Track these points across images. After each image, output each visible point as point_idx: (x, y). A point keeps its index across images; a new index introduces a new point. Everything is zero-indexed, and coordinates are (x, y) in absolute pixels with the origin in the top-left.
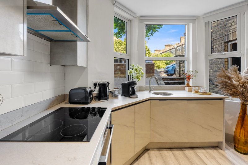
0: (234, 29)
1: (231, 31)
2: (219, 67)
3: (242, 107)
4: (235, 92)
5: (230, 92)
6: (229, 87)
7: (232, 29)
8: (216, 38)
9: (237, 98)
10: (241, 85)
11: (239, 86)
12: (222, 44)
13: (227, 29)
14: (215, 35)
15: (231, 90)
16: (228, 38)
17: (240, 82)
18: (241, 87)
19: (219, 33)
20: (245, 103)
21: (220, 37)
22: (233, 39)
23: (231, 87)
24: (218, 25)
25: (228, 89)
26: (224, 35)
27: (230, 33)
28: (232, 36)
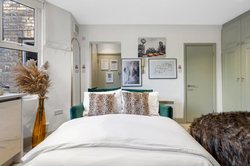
0: (29, 27)
1: (26, 28)
2: (12, 65)
3: (40, 102)
4: (34, 89)
5: (29, 88)
6: (28, 83)
7: (27, 26)
8: (8, 30)
9: (36, 94)
10: (40, 80)
11: (38, 81)
12: (16, 39)
13: (21, 24)
14: (6, 26)
15: (30, 86)
16: (23, 34)
17: (38, 76)
18: (39, 82)
19: (11, 24)
20: (42, 98)
21: (13, 30)
22: (28, 37)
23: (29, 83)
24: (10, 15)
25: (26, 86)
26: (18, 30)
27: (25, 29)
28: (26, 34)
